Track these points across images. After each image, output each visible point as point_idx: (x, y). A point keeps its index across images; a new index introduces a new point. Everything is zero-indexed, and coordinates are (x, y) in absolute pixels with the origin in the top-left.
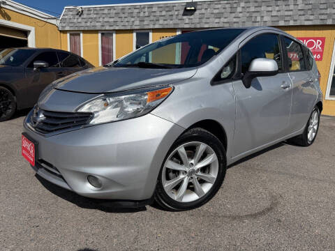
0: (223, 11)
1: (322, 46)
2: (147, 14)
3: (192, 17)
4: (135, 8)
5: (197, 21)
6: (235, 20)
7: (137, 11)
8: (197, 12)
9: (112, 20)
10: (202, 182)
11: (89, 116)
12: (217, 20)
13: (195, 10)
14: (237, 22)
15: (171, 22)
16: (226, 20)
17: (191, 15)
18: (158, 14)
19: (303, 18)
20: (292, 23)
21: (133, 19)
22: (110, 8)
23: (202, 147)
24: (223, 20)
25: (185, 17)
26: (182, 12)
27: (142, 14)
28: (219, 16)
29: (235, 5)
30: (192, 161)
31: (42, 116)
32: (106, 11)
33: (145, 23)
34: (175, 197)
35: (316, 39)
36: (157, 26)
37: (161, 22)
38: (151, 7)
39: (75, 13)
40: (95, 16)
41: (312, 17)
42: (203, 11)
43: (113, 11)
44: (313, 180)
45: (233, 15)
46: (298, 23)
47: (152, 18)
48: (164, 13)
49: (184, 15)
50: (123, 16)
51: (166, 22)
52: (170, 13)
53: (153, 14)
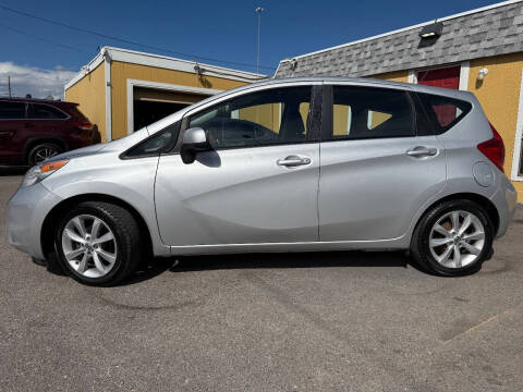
0: (487, 28)
2: (368, 55)
3: (433, 48)
4: (355, 47)
5: (440, 52)
6: (507, 41)
7: (357, 51)
8: (441, 39)
9: (326, 70)
12: (474, 47)
13: (437, 36)
14: (512, 45)
15: (400, 61)
16: (490, 44)
17: (431, 45)
18: (383, 51)
21: (350, 65)
22: (325, 54)
24: (484, 44)
25: (422, 50)
26: (417, 42)
27: (362, 56)
28: (476, 40)
29: (510, 14)
32: (321, 59)
33: (365, 68)
36: (379, 71)
37: (386, 63)
38: (374, 43)
39: (290, 66)
40: (308, 68)
42: (452, 35)
43: (329, 57)
45: (506, 32)
47: (375, 59)
48: (391, 49)
49: (420, 46)
50: (340, 61)
51: (392, 63)
52: (400, 48)
53: (377, 53)
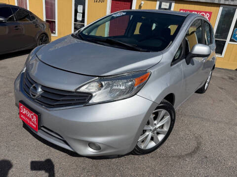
1: (209, 18)
10: (158, 133)
23: (163, 113)
30: (156, 122)
31: (40, 90)
34: (142, 147)
35: (206, 13)
44: (214, 121)
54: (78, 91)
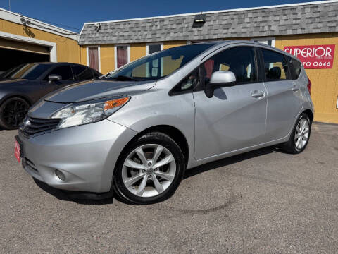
0: (231, 22)
2: (158, 27)
3: (201, 29)
4: (148, 22)
5: (206, 32)
6: (243, 30)
7: (150, 24)
8: (206, 24)
9: (126, 34)
11: (59, 121)
12: (225, 31)
13: (204, 22)
14: (245, 33)
15: (181, 35)
16: (233, 31)
17: (200, 27)
18: (169, 27)
19: (311, 26)
20: (299, 32)
21: (145, 33)
22: (125, 23)
23: (159, 149)
24: (231, 30)
25: (194, 29)
26: (191, 24)
27: (154, 28)
28: (227, 27)
29: (243, 16)
30: (151, 161)
32: (121, 26)
33: (158, 36)
36: (168, 39)
37: (172, 34)
38: (162, 20)
39: (93, 28)
40: (111, 31)
41: (320, 25)
42: (212, 23)
43: (127, 26)
45: (241, 25)
46: (306, 31)
47: (163, 31)
48: (174, 26)
49: (193, 27)
50: (137, 30)
51: (176, 35)
52: (180, 26)
53: (164, 27)
54: (53, 117)
